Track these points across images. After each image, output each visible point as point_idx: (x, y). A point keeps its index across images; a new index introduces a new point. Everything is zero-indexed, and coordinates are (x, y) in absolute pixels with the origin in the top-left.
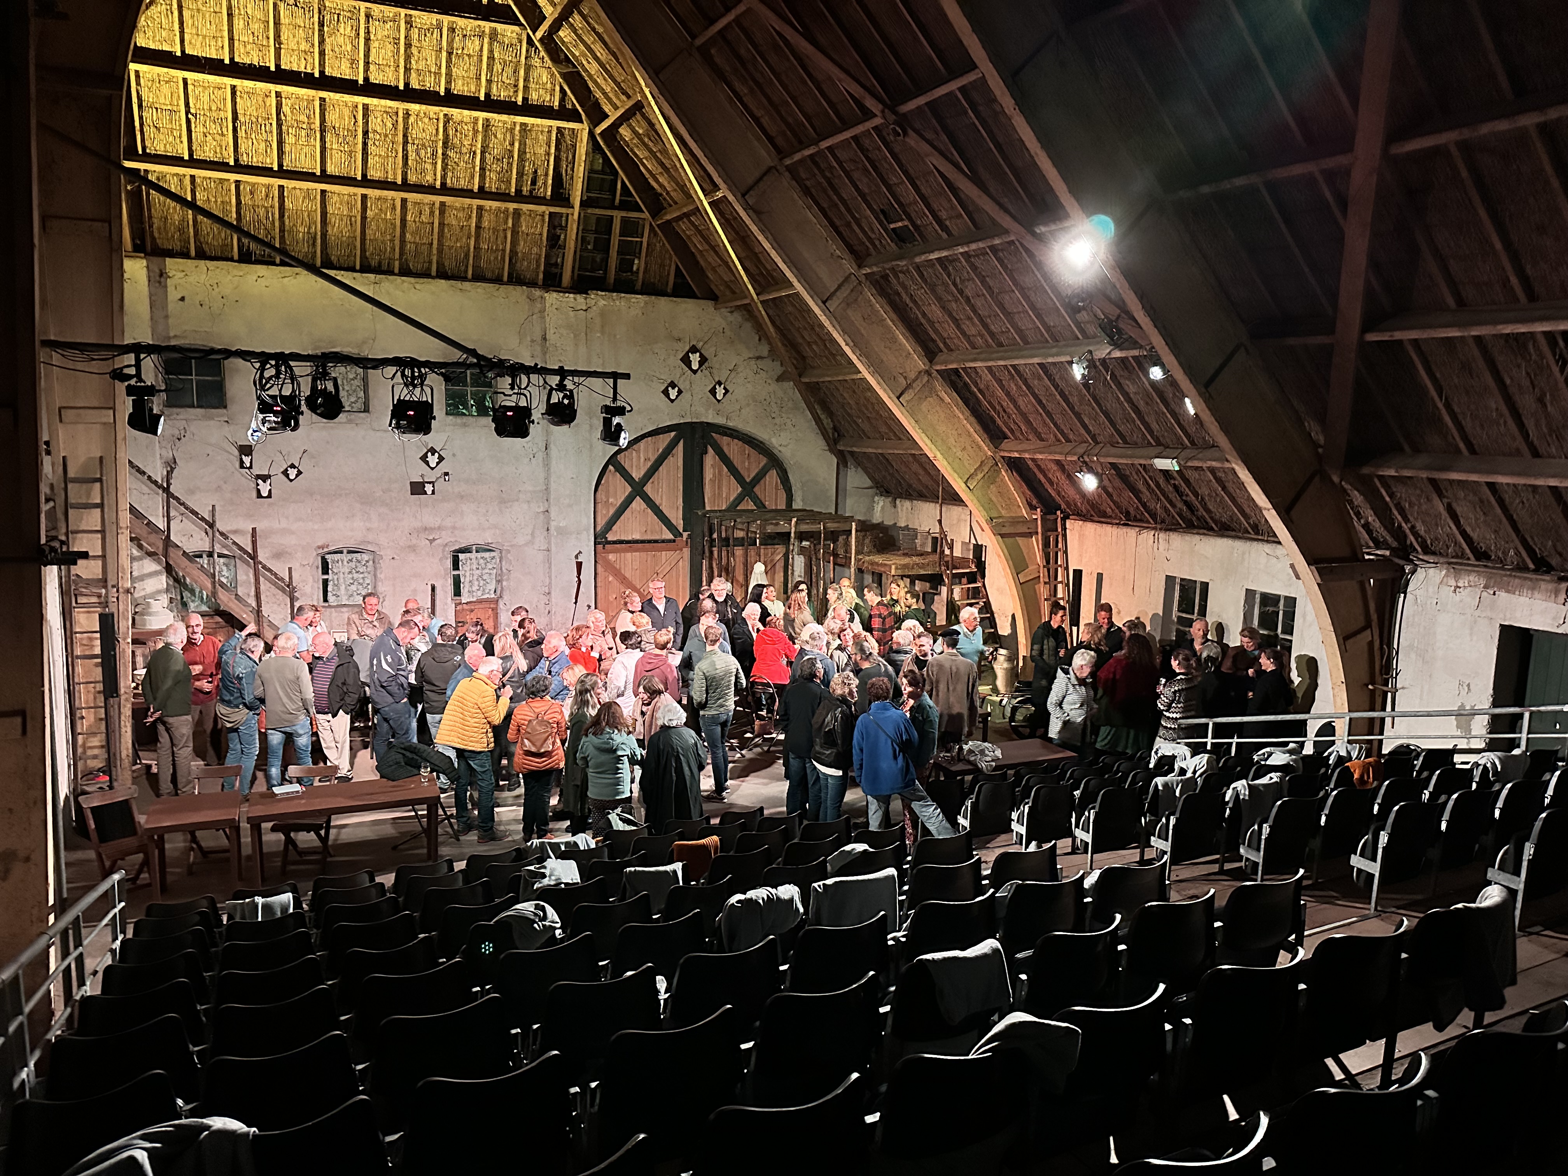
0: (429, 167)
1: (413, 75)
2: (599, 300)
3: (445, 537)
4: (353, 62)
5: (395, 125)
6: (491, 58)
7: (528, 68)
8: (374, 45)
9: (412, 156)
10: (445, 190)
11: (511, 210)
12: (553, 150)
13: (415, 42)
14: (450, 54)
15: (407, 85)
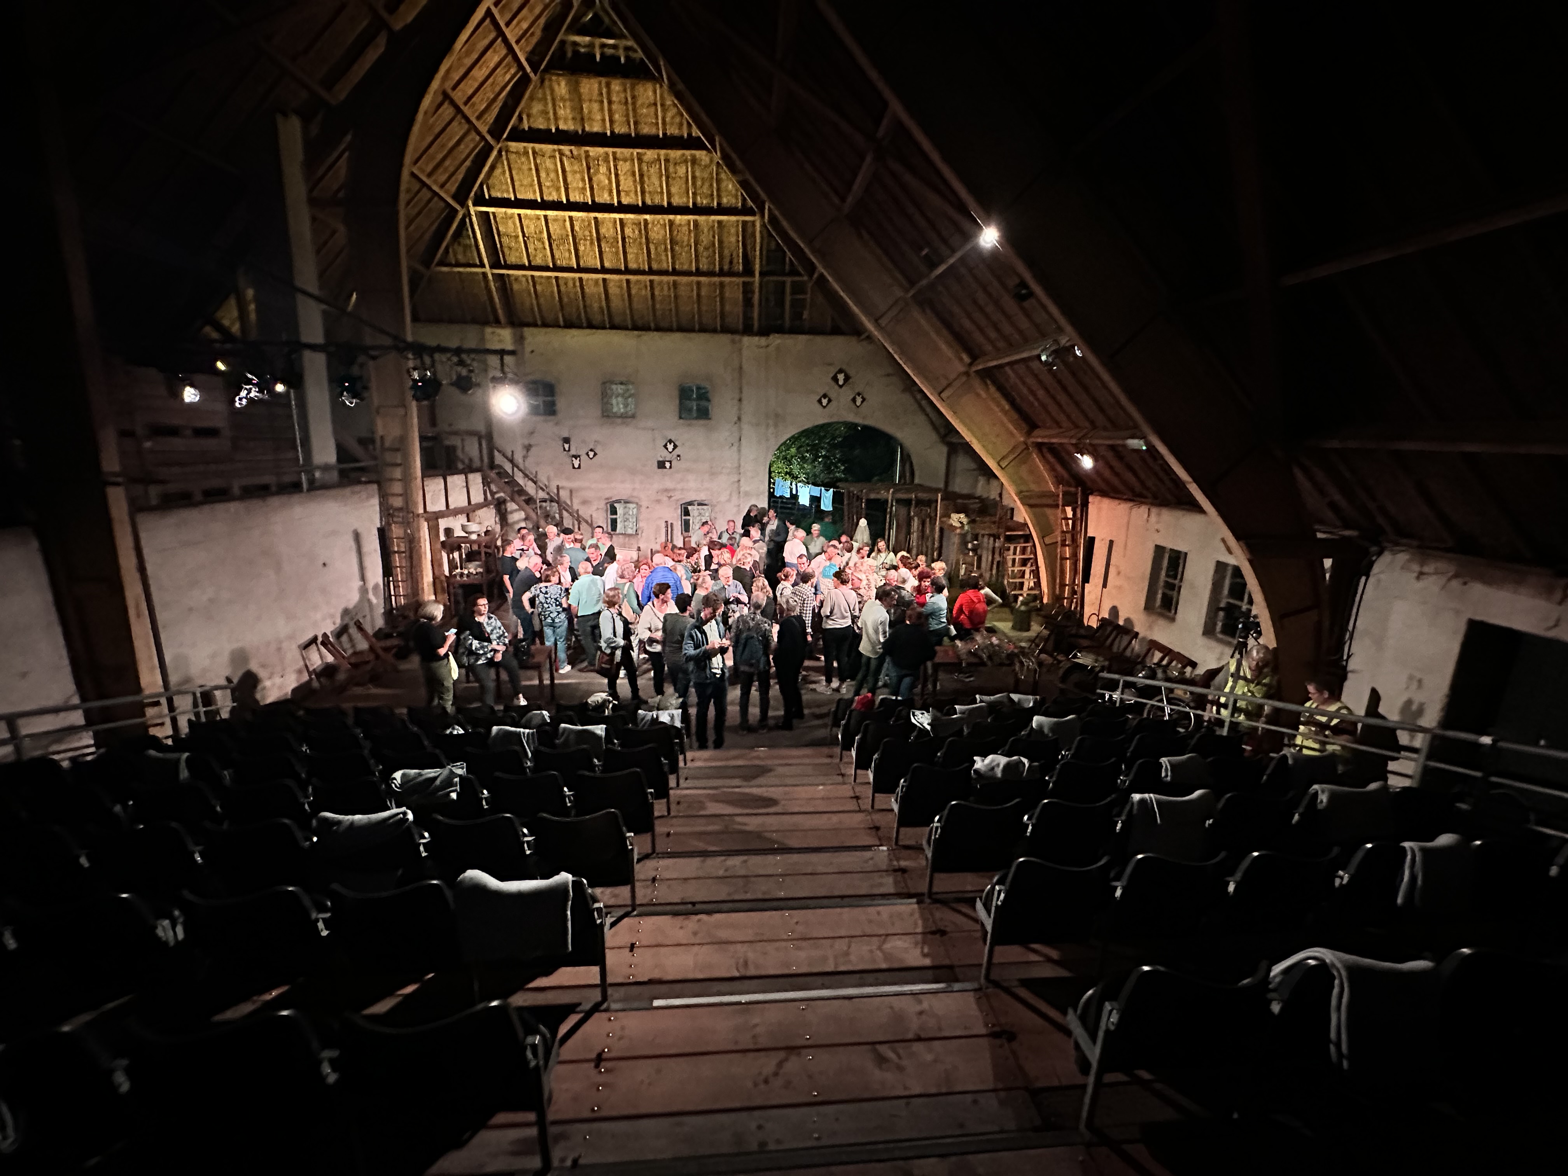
0: (664, 258)
1: (647, 195)
2: (776, 340)
3: (677, 495)
4: (611, 192)
5: (640, 231)
6: (694, 178)
7: (719, 181)
8: (622, 178)
9: (653, 251)
10: (675, 272)
11: (717, 283)
12: (740, 238)
13: (645, 173)
14: (667, 178)
15: (644, 202)
